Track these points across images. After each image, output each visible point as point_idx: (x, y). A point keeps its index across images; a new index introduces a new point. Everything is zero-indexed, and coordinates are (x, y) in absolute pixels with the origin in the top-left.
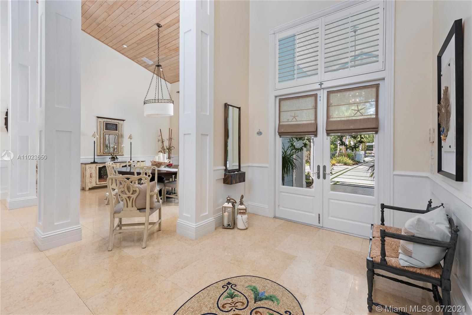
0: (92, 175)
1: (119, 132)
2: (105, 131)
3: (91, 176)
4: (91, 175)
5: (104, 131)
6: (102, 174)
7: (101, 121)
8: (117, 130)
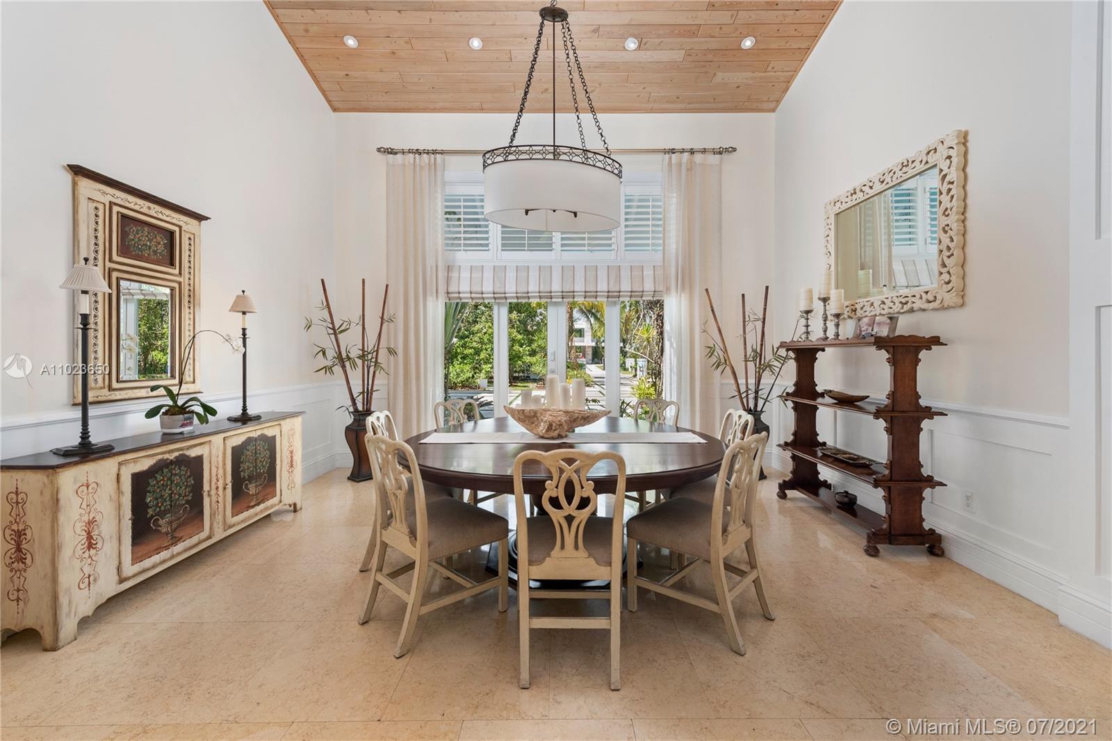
0: (95, 533)
1: (180, 274)
2: (115, 257)
3: (90, 537)
4: (89, 533)
5: (111, 260)
6: (150, 512)
7: (97, 196)
8: (172, 264)
